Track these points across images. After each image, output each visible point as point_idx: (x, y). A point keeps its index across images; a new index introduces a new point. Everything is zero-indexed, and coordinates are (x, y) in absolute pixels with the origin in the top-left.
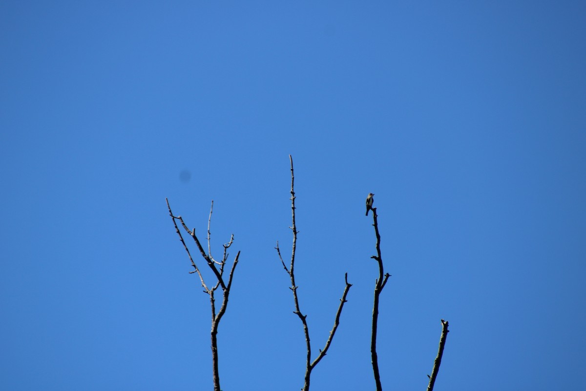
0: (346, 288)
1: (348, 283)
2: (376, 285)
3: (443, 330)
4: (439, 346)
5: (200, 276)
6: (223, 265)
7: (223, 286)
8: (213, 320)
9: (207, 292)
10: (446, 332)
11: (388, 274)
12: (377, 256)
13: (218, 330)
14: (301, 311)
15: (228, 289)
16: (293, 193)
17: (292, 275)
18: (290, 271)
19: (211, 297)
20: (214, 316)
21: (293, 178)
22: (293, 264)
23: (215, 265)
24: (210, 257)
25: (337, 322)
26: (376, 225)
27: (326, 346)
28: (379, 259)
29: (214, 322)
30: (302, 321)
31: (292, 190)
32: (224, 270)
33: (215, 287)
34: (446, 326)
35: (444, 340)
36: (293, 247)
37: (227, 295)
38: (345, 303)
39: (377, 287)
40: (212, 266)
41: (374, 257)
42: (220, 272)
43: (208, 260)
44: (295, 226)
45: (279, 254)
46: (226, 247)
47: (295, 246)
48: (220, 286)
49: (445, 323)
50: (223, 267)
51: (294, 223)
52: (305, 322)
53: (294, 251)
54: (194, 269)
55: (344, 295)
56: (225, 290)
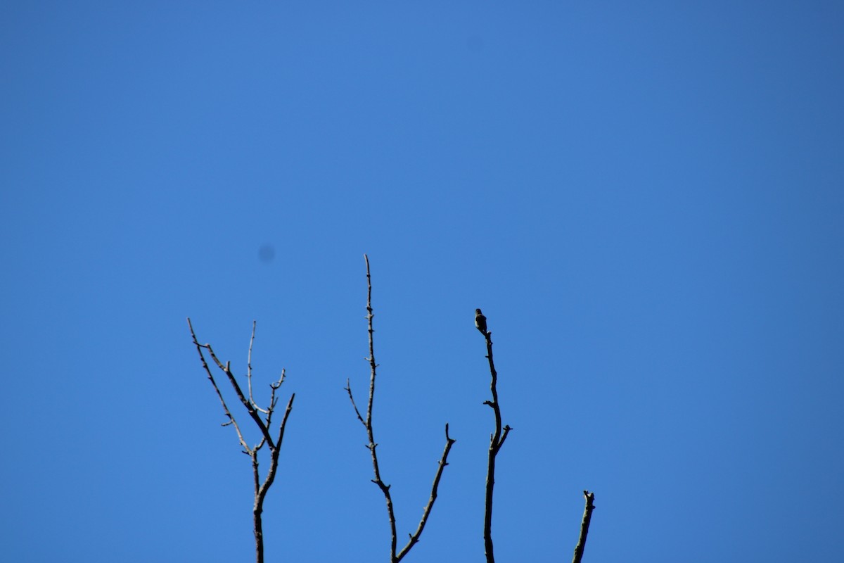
0: (446, 445)
1: (450, 437)
2: (491, 443)
3: (586, 506)
4: (581, 528)
5: (237, 430)
6: (270, 413)
7: (271, 443)
8: (256, 492)
9: (248, 453)
10: (590, 508)
11: (507, 427)
12: (493, 401)
13: (264, 507)
14: (382, 480)
15: (278, 449)
16: (370, 309)
17: (370, 428)
18: (367, 421)
19: (253, 460)
20: (258, 486)
21: (370, 288)
22: (370, 412)
23: (258, 413)
24: (252, 402)
25: (435, 495)
26: (490, 357)
27: (419, 528)
28: (495, 406)
29: (258, 496)
30: (384, 493)
31: (368, 305)
32: (271, 420)
33: (259, 446)
34: (591, 499)
35: (587, 520)
36: (371, 387)
37: (275, 456)
38: (445, 467)
39: (493, 446)
40: (255, 415)
41: (488, 403)
42: (266, 424)
43: (249, 406)
44: (373, 357)
45: (351, 397)
46: (275, 388)
47: (373, 385)
48: (266, 443)
49: (589, 495)
50: (269, 417)
51: (372, 353)
52: (388, 495)
53: (372, 393)
54: (228, 420)
55: (443, 455)
56: (273, 450)
